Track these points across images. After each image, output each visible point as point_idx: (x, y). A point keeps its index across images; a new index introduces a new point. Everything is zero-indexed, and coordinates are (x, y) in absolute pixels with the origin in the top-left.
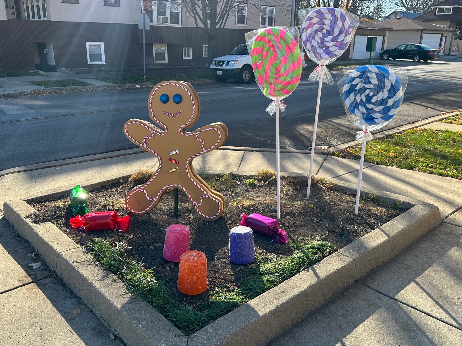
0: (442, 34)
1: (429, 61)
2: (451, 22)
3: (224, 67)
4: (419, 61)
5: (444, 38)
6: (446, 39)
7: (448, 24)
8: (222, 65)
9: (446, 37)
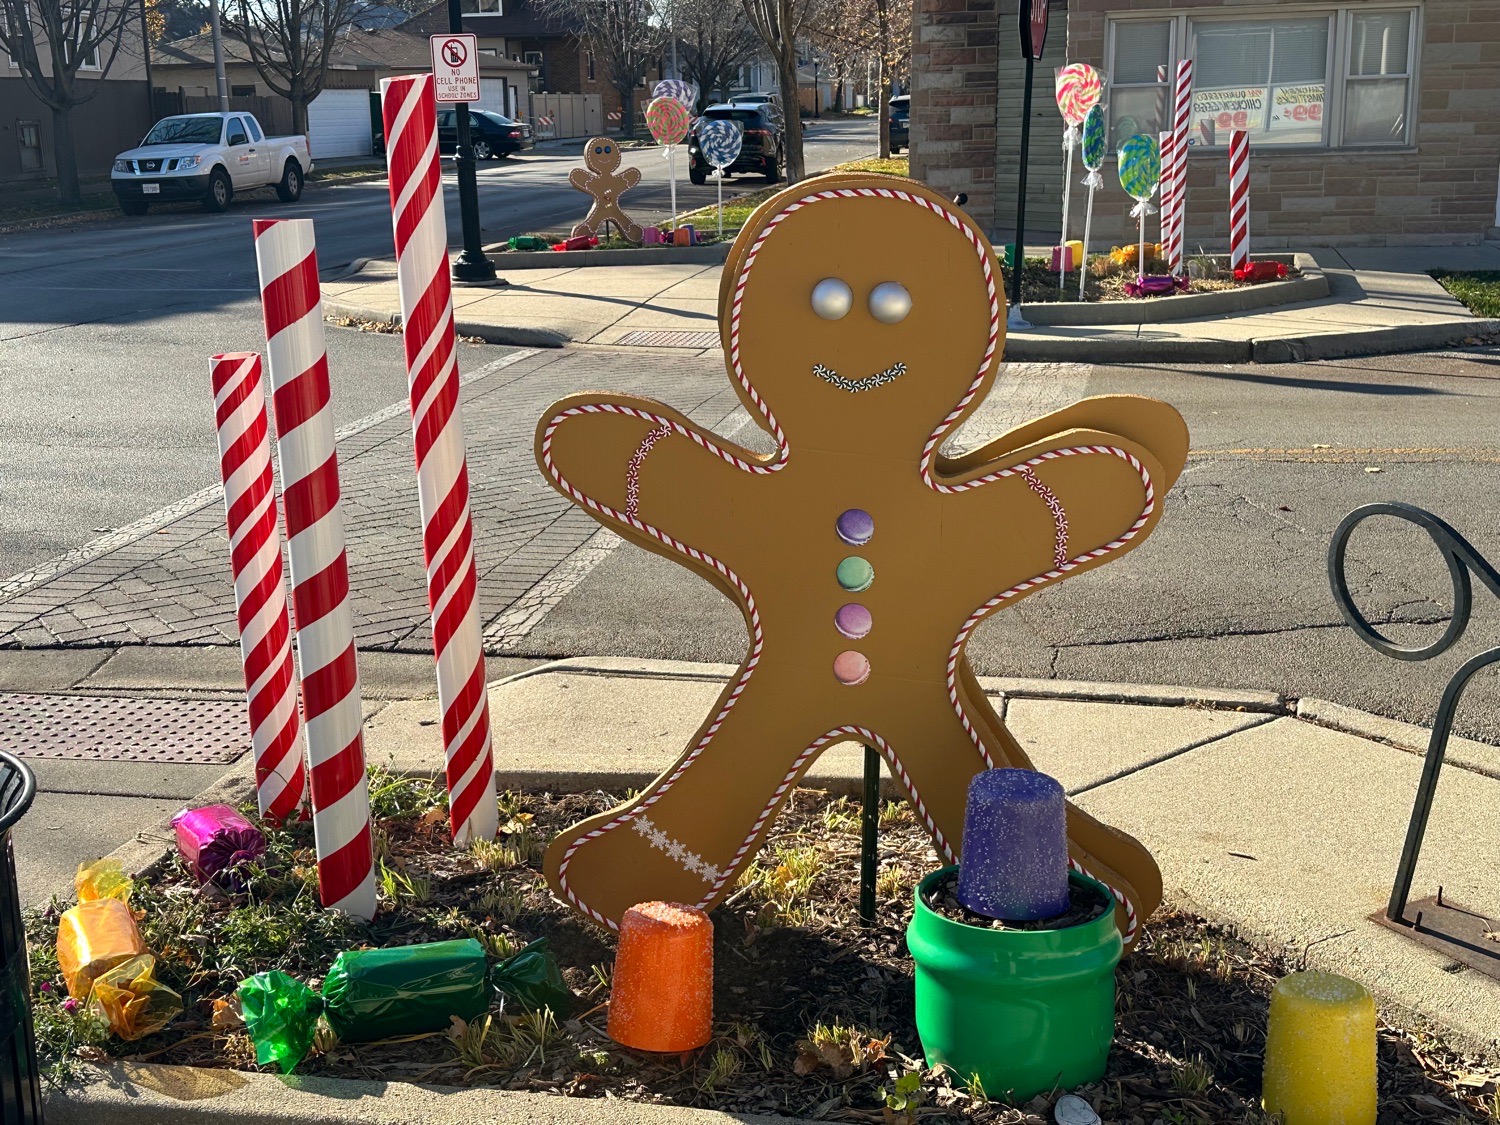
0: (505, 80)
1: (510, 156)
2: (507, 40)
3: (164, 172)
4: (489, 158)
5: (512, 91)
6: (516, 93)
7: (500, 44)
8: (158, 169)
9: (516, 88)
